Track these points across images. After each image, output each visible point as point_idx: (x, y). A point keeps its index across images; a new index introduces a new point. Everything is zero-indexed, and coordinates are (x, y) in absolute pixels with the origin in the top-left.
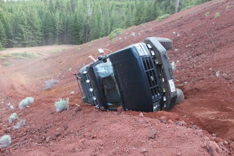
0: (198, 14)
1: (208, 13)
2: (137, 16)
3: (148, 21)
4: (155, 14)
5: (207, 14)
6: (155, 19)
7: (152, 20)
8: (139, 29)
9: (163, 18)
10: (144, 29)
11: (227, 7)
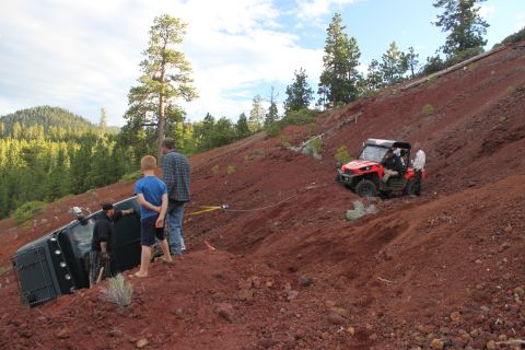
0: (201, 170)
1: (217, 167)
2: (76, 173)
3: (101, 186)
4: (117, 170)
5: (215, 169)
6: (116, 181)
7: (109, 183)
8: (85, 200)
9: (134, 178)
10: (97, 199)
11: (246, 157)
